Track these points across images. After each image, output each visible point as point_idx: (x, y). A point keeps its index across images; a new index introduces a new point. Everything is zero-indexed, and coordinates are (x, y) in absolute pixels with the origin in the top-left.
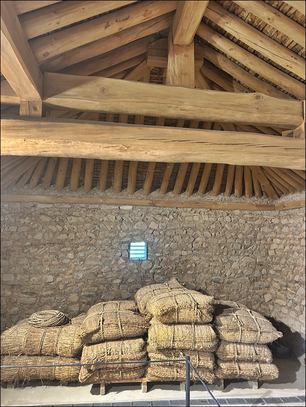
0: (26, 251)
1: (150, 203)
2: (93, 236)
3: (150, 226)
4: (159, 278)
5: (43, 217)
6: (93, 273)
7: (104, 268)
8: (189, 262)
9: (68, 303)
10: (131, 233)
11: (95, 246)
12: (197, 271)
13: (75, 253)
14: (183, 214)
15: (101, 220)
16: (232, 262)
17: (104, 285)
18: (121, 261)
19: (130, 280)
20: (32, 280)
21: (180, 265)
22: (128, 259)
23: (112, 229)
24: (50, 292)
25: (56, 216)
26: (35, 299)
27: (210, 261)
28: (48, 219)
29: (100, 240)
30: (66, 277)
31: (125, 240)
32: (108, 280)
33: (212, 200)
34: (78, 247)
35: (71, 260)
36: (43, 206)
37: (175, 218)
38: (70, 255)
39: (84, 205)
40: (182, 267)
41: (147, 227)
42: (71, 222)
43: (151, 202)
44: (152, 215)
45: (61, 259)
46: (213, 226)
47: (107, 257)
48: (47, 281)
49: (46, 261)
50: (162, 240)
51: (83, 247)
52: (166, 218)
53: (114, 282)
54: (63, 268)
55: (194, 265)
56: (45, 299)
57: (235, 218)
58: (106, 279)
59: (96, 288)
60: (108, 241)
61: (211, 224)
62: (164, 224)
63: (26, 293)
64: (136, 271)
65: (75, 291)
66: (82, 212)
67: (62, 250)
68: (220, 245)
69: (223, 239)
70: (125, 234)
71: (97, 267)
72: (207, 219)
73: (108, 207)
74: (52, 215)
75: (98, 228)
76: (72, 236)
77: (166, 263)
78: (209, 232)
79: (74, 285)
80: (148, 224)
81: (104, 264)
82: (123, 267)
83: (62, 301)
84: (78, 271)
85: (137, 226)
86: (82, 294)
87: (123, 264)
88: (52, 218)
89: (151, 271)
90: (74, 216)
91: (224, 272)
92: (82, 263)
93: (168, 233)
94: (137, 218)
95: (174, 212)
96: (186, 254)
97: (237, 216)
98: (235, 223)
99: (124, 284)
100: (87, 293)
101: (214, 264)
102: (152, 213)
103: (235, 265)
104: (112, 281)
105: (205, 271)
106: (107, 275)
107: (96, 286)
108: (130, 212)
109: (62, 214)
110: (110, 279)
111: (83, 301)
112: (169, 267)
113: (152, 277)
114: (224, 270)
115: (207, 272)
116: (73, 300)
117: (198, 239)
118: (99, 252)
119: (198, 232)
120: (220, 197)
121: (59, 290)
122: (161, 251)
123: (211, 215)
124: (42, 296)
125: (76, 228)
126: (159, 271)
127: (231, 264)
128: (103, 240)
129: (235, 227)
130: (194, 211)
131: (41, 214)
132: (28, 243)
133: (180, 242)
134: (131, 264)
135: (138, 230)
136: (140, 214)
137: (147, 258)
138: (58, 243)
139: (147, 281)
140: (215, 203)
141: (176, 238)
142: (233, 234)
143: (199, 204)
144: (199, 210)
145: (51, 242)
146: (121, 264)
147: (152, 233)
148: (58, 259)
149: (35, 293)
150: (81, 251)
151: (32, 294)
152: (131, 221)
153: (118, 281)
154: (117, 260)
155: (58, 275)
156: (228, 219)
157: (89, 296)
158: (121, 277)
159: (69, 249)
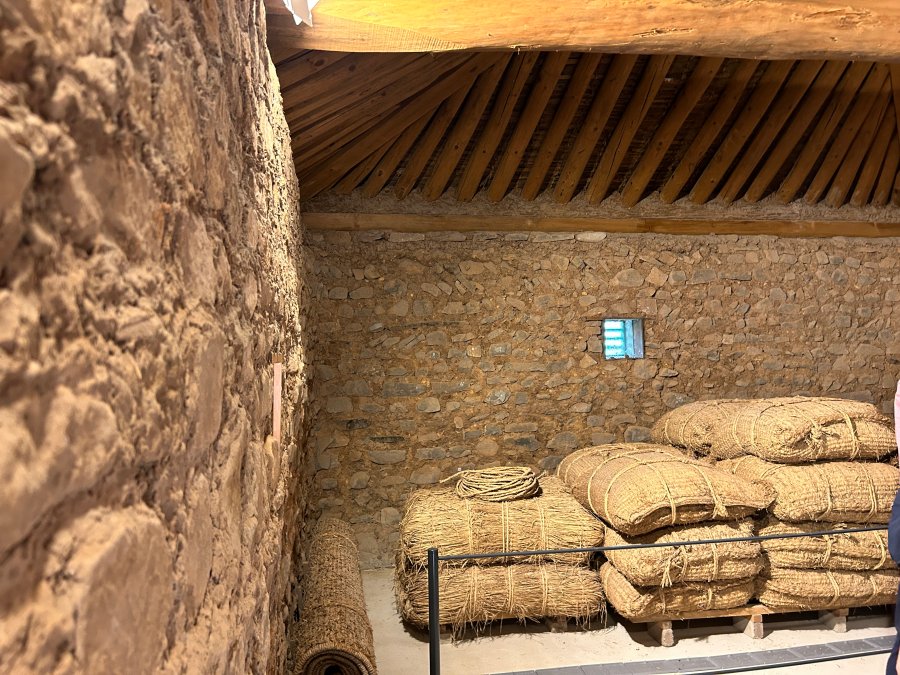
0: (373, 343)
1: (639, 226)
2: (521, 305)
3: (649, 280)
4: (674, 397)
5: (405, 264)
6: (526, 389)
7: (553, 378)
8: (739, 360)
9: (477, 459)
10: (605, 296)
11: (526, 328)
12: (758, 381)
13: (484, 345)
14: (723, 249)
15: (535, 267)
16: (834, 357)
17: (552, 415)
18: (588, 361)
19: (610, 405)
20: (392, 408)
21: (719, 366)
22: (600, 355)
23: (562, 287)
24: (436, 436)
25: (435, 261)
26: (404, 451)
27: (787, 357)
28: (418, 269)
29: (537, 314)
30: (467, 400)
31: (593, 312)
32: (561, 404)
33: (779, 214)
34: (489, 332)
35: (475, 360)
36: (402, 238)
37: (706, 259)
38: (474, 351)
39: (494, 234)
40: (725, 372)
41: (642, 281)
42: (470, 273)
43: (642, 223)
44: (652, 253)
45: (453, 360)
46: (791, 276)
47: (555, 352)
48: (427, 411)
49: (420, 365)
50: (676, 311)
51: (501, 331)
52: (686, 259)
53: (576, 408)
54: (459, 380)
55: (750, 366)
56: (425, 451)
57: (837, 256)
58: (556, 402)
59: (535, 424)
60: (555, 317)
61: (785, 269)
62: (681, 274)
63: (382, 439)
64: (622, 384)
65: (489, 432)
66: (492, 250)
67: (454, 339)
68: (806, 319)
69: (813, 305)
70: (593, 299)
71: (535, 375)
72: (776, 258)
73: (550, 237)
74: (427, 258)
75: (530, 287)
76: (475, 306)
77: (689, 363)
78: (782, 288)
79: (487, 418)
80: (646, 274)
81: (550, 368)
82: (594, 374)
83: (464, 454)
84: (494, 386)
85: (619, 279)
86: (506, 437)
87: (591, 368)
88: (427, 265)
89: (656, 383)
90: (476, 260)
91: (817, 380)
92: (500, 367)
93: (691, 294)
94: (620, 261)
95: (701, 245)
96: (732, 341)
97: (840, 251)
98: (837, 265)
99: (595, 413)
100: (516, 436)
101: (795, 363)
102: (652, 247)
103: (839, 364)
104: (569, 406)
105: (776, 377)
106: (559, 393)
107: (535, 420)
108: (600, 246)
109: (449, 256)
110: (565, 404)
111: (510, 453)
112: (696, 371)
113: (658, 396)
114: (817, 375)
115: (781, 381)
116: (486, 453)
117: (758, 306)
118: (537, 343)
119: (758, 291)
120: (796, 207)
121: (455, 429)
122: (676, 337)
123: (783, 249)
124: (418, 445)
125: (481, 288)
126: (673, 383)
127: (832, 362)
128: (541, 314)
129: (837, 275)
130: (745, 241)
131: (400, 257)
132: (379, 326)
133: (719, 315)
134: (610, 368)
135: (622, 288)
136: (624, 251)
137: (644, 353)
138: (445, 324)
139: (646, 405)
140: (788, 223)
141: (710, 304)
142: (834, 293)
143: (751, 225)
144: (756, 239)
145: (429, 321)
146: (587, 369)
147: (654, 296)
148: (448, 361)
149: (402, 439)
150: (497, 340)
151: (395, 440)
152: (605, 267)
153: (584, 407)
154: (578, 360)
155: (450, 397)
156: (821, 257)
157: (522, 442)
158: (588, 397)
159: (470, 336)
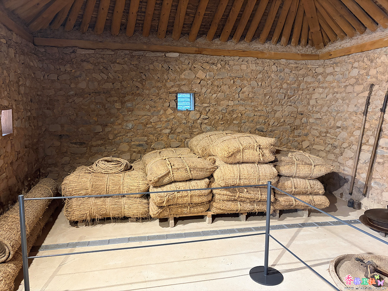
0: (70, 101)
1: (196, 51)
2: (140, 85)
3: (197, 76)
4: (206, 127)
5: (85, 64)
6: (142, 123)
7: (153, 118)
8: (235, 112)
9: (119, 152)
10: (178, 83)
11: (142, 96)
12: (243, 121)
13: (123, 103)
14: (231, 63)
15: (147, 68)
16: (276, 111)
17: (153, 135)
18: (170, 111)
19: (179, 130)
20: (80, 130)
21: (226, 115)
22: (175, 109)
23: (158, 78)
24: (100, 142)
25: (99, 63)
26: (86, 149)
27: (256, 111)
28: (90, 66)
29: (147, 89)
30: (115, 127)
31: (172, 90)
32: (157, 129)
33: (259, 48)
34: (125, 97)
35: (118, 109)
36: (84, 52)
37: (223, 67)
38: (118, 105)
39: (127, 52)
40: (229, 117)
41: (194, 76)
42: (116, 69)
43: (197, 49)
44: (199, 64)
45: (108, 109)
46: (260, 76)
47: (155, 107)
48: (96, 131)
49: (92, 111)
50: (209, 90)
51: (130, 97)
52: (214, 67)
53: (164, 131)
54: (111, 118)
55: (240, 115)
56: (96, 149)
57: (281, 68)
58: (155, 129)
59: (146, 138)
60: (155, 91)
61: (258, 73)
62: (212, 74)
63: (75, 143)
64: (184, 121)
65: (125, 141)
66: (126, 59)
67: (108, 100)
68: (265, 95)
69: (269, 89)
70: (172, 84)
71: (146, 117)
72: (254, 68)
73: (153, 54)
74: (95, 62)
75: (144, 77)
76: (118, 85)
77: (213, 113)
78: (256, 81)
79: (124, 135)
80: (196, 73)
81: (152, 114)
82: (172, 117)
83: (113, 150)
84: (127, 121)
85: (184, 75)
86: (133, 143)
87: (171, 114)
88: (95, 65)
89: (199, 121)
90: (118, 63)
91: (268, 121)
92: (130, 113)
93: (216, 83)
94: (185, 67)
95: (222, 61)
96: (232, 104)
97: (283, 66)
98: (281, 72)
99: (172, 134)
100: (137, 143)
101: (259, 114)
102: (200, 61)
103: (278, 114)
104: (161, 130)
105: (250, 120)
106: (156, 125)
107: (146, 136)
108: (176, 59)
109: (105, 61)
110: (159, 129)
111: (134, 150)
112: (216, 117)
113: (200, 127)
114: (268, 119)
115: (252, 121)
116: (124, 150)
117: (245, 89)
118: (147, 102)
119: (245, 82)
120: (267, 45)
121: (109, 139)
122: (208, 102)
123: (258, 64)
124: (92, 146)
125: (121, 77)
126: (206, 121)
127: (275, 114)
128: (150, 90)
129: (280, 76)
130: (242, 60)
131: (83, 61)
132: (72, 93)
133: (227, 93)
134: (179, 114)
135: (185, 79)
136: (187, 62)
137: (195, 109)
138: (104, 93)
139: (194, 130)
140: (262, 52)
141: (224, 88)
142: (278, 84)
143: (246, 52)
144: (246, 59)
145: (96, 91)
146: (169, 115)
147: (200, 83)
148: (105, 109)
149: (84, 143)
150: (128, 101)
151: (82, 144)
152: (178, 69)
153: (168, 131)
154: (165, 111)
155: (106, 125)
156: (274, 68)
157: (140, 145)
158: (170, 127)
159: (116, 99)
